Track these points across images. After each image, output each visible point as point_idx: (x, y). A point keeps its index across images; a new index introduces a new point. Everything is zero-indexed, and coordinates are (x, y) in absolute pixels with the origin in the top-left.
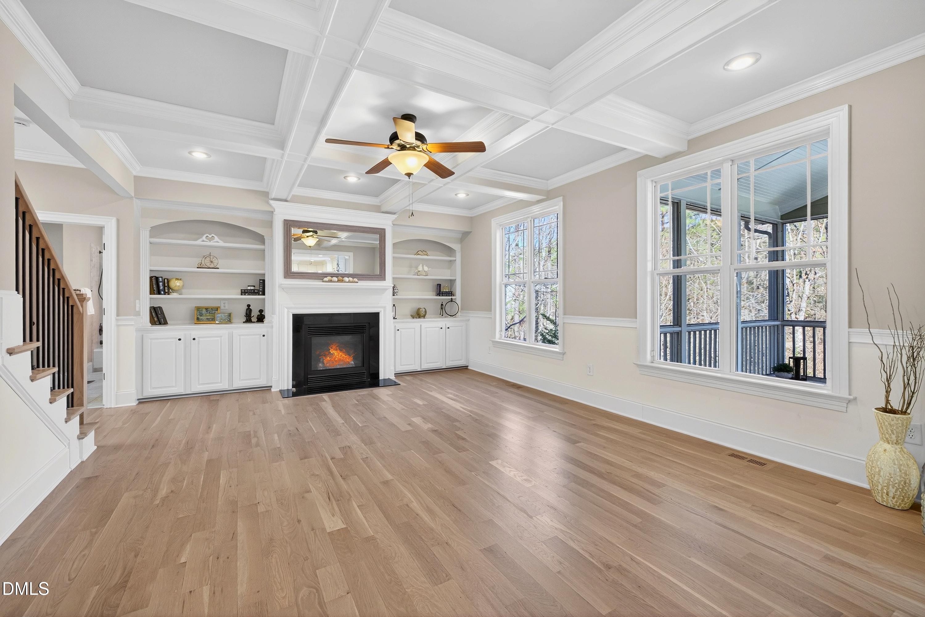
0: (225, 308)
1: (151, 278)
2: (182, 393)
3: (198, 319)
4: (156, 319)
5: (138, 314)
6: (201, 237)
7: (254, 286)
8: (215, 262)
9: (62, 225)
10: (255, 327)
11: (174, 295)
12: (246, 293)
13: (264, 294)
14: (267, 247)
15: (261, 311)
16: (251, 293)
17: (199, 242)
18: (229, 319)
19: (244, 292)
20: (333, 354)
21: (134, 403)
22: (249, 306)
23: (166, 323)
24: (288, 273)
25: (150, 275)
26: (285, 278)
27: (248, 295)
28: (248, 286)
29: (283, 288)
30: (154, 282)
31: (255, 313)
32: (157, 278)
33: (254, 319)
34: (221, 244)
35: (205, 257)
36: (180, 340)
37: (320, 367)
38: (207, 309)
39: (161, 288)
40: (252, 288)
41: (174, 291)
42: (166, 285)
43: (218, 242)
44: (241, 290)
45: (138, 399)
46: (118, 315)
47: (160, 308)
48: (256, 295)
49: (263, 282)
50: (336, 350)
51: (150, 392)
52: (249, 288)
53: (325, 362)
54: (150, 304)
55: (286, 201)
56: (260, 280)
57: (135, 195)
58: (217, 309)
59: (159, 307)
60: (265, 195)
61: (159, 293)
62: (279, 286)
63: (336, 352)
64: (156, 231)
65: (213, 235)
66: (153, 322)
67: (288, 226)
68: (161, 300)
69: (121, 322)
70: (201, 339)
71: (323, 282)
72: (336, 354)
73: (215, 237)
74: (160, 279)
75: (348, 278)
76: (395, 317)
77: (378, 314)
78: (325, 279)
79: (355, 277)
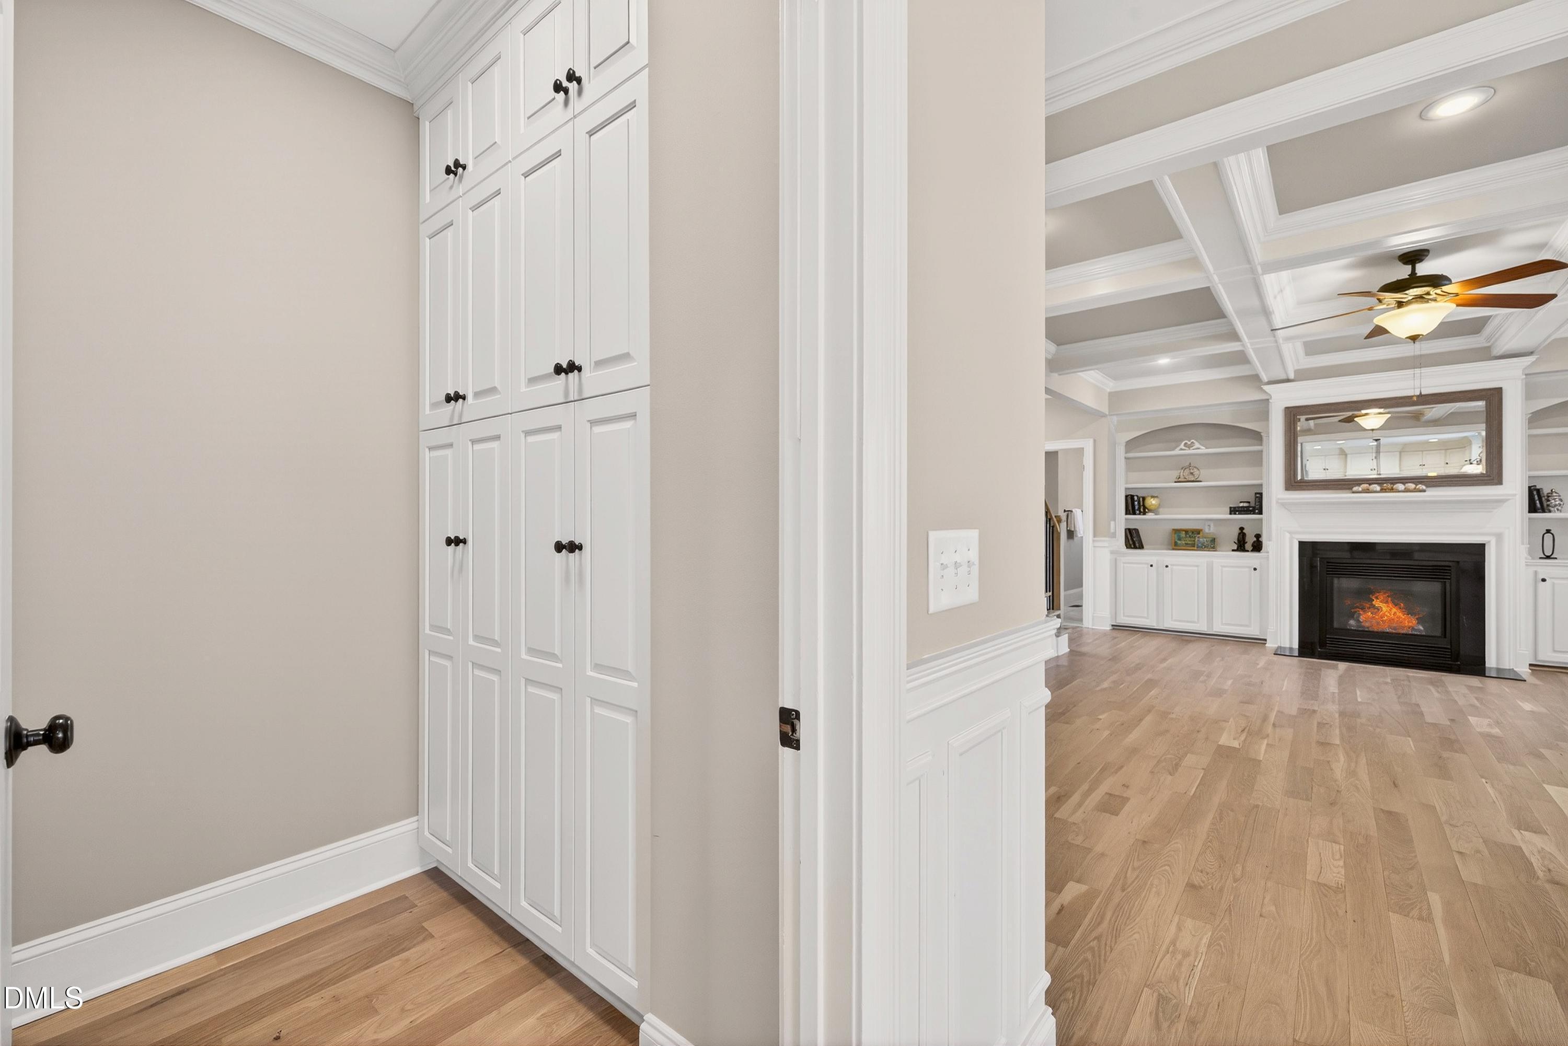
0: (1210, 530)
1: (1126, 496)
2: (1154, 626)
3: (1176, 544)
4: (1131, 542)
5: (1113, 535)
6: (1179, 445)
7: (1249, 502)
8: (1196, 472)
9: (1057, 452)
10: (1249, 558)
11: (1150, 516)
12: (1237, 511)
13: (1261, 513)
14: (1264, 448)
15: (1258, 536)
16: (1244, 511)
17: (1177, 452)
18: (1212, 544)
19: (1233, 511)
20: (1378, 609)
21: (1109, 628)
22: (1242, 529)
23: (1141, 547)
24: (1294, 482)
25: (1126, 493)
26: (1286, 490)
27: (1239, 514)
28: (1241, 502)
29: (1284, 505)
30: (1130, 500)
31: (1250, 539)
32: (1132, 497)
33: (1248, 546)
34: (1203, 450)
35: (1184, 468)
36: (1151, 566)
37: (1351, 625)
38: (1186, 531)
39: (1137, 507)
40: (1245, 505)
41: (1150, 511)
42: (1141, 504)
43: (1199, 449)
44: (1231, 508)
45: (1112, 625)
46: (1095, 536)
47: (1137, 530)
48: (1250, 514)
49: (1259, 497)
50: (1387, 602)
51: (1123, 620)
52: (1241, 505)
53: (1362, 618)
54: (1126, 526)
55: (1288, 381)
56: (1256, 494)
57: (1109, 413)
58: (1200, 532)
59: (1135, 529)
60: (1255, 379)
61: (1134, 514)
62: (1277, 502)
63: (1384, 606)
64: (1131, 444)
65: (1192, 441)
66: (1128, 546)
67: (1292, 415)
68: (1136, 520)
69: (1097, 544)
70: (1174, 567)
71: (1353, 492)
72: (1384, 609)
73: (1195, 441)
74: (1136, 498)
75: (1404, 484)
76: (1552, 557)
77: (1482, 546)
78: (1355, 489)
79: (1421, 483)
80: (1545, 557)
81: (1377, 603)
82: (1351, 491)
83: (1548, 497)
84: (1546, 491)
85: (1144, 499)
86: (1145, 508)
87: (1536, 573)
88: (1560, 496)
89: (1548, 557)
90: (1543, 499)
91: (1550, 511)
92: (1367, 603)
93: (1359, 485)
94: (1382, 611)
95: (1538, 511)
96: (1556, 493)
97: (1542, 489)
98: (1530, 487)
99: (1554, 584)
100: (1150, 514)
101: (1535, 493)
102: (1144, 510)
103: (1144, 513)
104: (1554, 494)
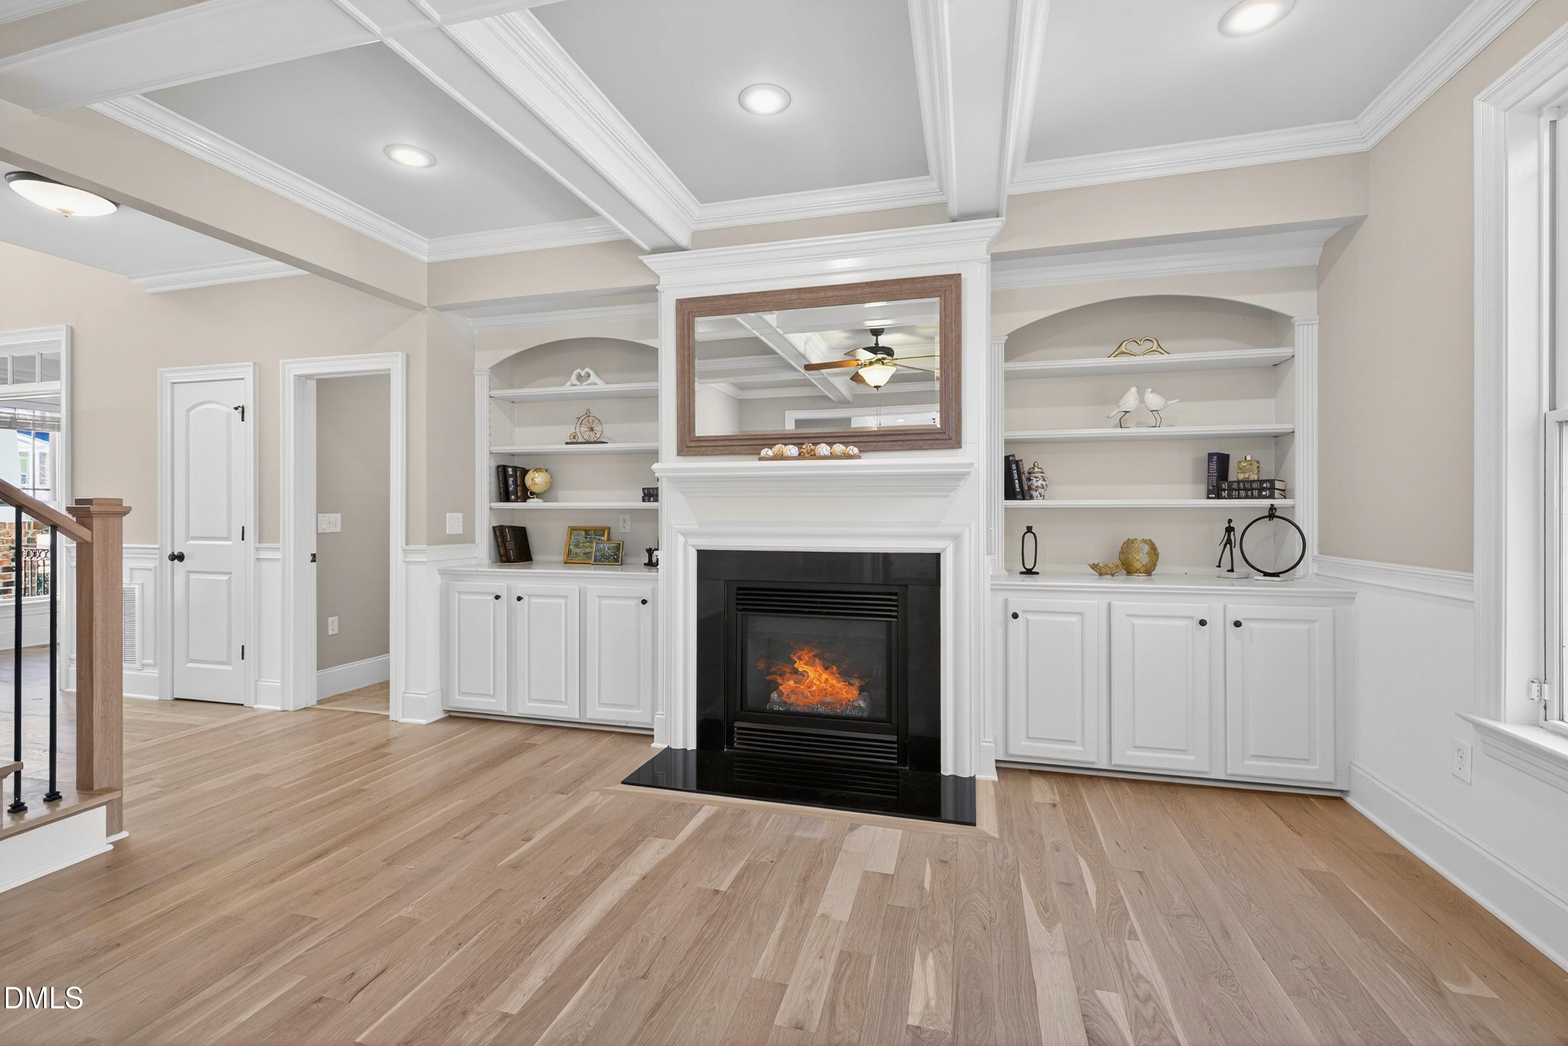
0: (625, 528)
1: (496, 466)
2: (504, 712)
3: (570, 555)
4: (502, 551)
6: (569, 378)
8: (599, 427)
11: (533, 503)
12: (651, 496)
17: (566, 389)
18: (615, 556)
19: (647, 495)
20: (803, 675)
24: (689, 442)
25: (495, 461)
26: (681, 455)
27: (654, 501)
29: (679, 482)
30: (501, 475)
32: (505, 467)
34: (603, 387)
35: (580, 418)
36: (498, 597)
38: (587, 531)
39: (513, 488)
41: (532, 494)
42: (520, 482)
43: (597, 384)
44: (643, 490)
45: (444, 713)
46: (407, 541)
47: (521, 530)
50: (814, 665)
51: (458, 702)
53: (784, 691)
54: (493, 521)
57: (428, 302)
58: (604, 532)
59: (516, 528)
61: (509, 499)
63: (811, 670)
64: (500, 373)
65: (586, 370)
66: (500, 558)
67: (687, 317)
68: (513, 512)
69: (412, 558)
70: (533, 600)
71: (761, 459)
72: (812, 675)
73: (591, 373)
74: (510, 471)
75: (830, 444)
76: (1033, 571)
77: (936, 558)
78: (766, 452)
79: (854, 443)
80: (1025, 570)
81: (801, 666)
82: (757, 457)
83: (1029, 473)
84: (1026, 467)
85: (525, 472)
86: (525, 488)
87: (1006, 601)
88: (1042, 473)
89: (1029, 572)
90: (1024, 477)
91: (1031, 498)
92: (785, 666)
93: (771, 446)
94: (808, 677)
95: (1018, 497)
96: (1038, 468)
97: (1021, 460)
98: (1007, 458)
99: (1028, 620)
100: (535, 500)
101: (1014, 467)
102: (525, 494)
103: (525, 499)
104: (1036, 469)
